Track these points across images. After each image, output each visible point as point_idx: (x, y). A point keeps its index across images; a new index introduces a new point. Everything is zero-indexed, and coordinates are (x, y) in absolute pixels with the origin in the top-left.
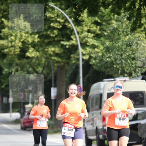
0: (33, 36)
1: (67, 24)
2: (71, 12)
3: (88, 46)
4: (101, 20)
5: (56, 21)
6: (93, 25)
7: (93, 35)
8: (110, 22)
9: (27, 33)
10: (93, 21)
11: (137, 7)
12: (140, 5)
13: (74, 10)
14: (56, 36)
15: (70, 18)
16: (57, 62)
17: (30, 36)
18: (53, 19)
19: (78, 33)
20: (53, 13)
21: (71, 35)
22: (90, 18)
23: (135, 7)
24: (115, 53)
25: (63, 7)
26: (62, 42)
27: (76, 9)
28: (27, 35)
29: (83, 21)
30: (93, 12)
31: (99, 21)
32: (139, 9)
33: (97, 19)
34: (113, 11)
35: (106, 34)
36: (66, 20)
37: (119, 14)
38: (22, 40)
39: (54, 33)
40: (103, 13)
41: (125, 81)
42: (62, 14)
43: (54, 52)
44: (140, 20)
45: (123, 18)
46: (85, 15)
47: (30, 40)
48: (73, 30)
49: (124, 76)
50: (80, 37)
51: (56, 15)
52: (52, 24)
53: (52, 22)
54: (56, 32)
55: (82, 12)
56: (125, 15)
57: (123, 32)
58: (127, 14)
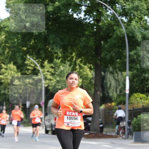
0: (18, 73)
1: (36, 67)
2: (39, 61)
3: (47, 79)
4: (55, 66)
5: (30, 66)
6: (50, 68)
7: (50, 74)
8: (59, 67)
9: (15, 71)
10: (50, 66)
11: (74, 60)
12: (76, 59)
13: (40, 60)
14: (30, 74)
15: (38, 64)
17: (16, 74)
18: (29, 65)
19: (42, 72)
20: (29, 61)
21: (38, 73)
22: (49, 64)
24: (62, 83)
25: (34, 58)
28: (14, 73)
29: (45, 66)
30: (51, 61)
31: (54, 66)
32: (75, 61)
33: (52, 65)
34: (62, 62)
35: (57, 73)
36: (36, 65)
37: (65, 63)
38: (11, 76)
40: (56, 62)
42: (33, 62)
44: (76, 67)
45: (66, 65)
46: (46, 63)
47: (16, 75)
48: (39, 71)
50: (43, 75)
51: (30, 62)
52: (28, 67)
54: (30, 71)
55: (45, 61)
57: (66, 72)
58: (68, 63)
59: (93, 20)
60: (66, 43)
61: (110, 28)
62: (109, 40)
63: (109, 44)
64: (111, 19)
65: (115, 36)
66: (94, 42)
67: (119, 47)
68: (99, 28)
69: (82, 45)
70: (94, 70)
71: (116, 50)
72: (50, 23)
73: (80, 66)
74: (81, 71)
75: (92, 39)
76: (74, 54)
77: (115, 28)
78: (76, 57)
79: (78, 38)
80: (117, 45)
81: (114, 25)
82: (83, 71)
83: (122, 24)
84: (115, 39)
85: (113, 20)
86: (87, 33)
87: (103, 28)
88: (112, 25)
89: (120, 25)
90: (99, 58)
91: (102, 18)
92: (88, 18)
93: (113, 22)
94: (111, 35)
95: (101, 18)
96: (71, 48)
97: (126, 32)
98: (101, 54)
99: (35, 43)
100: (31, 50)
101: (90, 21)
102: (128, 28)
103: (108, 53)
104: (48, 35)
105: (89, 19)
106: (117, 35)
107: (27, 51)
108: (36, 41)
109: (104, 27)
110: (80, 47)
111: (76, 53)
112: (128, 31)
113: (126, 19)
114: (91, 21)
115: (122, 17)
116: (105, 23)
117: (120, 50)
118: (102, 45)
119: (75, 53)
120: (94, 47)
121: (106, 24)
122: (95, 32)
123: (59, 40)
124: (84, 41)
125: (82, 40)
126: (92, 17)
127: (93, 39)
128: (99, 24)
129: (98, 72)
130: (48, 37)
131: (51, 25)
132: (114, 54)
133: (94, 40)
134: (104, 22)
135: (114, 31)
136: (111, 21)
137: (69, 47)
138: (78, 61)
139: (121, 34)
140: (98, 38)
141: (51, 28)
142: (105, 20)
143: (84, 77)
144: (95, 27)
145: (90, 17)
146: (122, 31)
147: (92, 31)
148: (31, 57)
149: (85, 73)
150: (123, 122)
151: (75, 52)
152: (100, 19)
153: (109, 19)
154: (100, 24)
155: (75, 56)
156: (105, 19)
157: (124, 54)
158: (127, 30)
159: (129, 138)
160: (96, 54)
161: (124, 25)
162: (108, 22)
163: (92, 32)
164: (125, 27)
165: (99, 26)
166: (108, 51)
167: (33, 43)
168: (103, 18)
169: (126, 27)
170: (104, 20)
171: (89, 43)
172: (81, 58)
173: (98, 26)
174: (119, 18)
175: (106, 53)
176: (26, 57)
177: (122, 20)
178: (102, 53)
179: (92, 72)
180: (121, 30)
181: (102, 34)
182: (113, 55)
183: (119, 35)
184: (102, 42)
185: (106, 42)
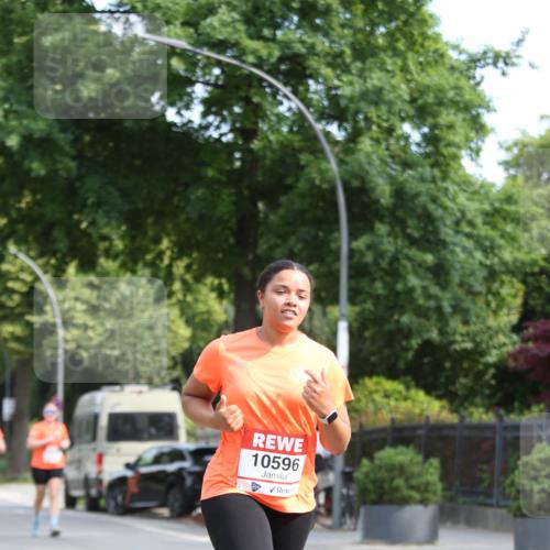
2: (47, 263)
11: (166, 261)
12: (173, 259)
13: (53, 261)
14: (18, 305)
15: (45, 272)
16: (18, 352)
18: (13, 276)
20: (14, 265)
22: (80, 277)
23: (162, 260)
25: (32, 253)
26: (29, 318)
27: (57, 259)
30: (87, 265)
32: (170, 266)
34: (124, 266)
36: (37, 279)
37: (134, 272)
39: (12, 300)
41: (140, 392)
42: (29, 267)
43: (12, 334)
44: (171, 285)
46: (71, 269)
49: (138, 383)
51: (18, 268)
52: (11, 284)
53: (11, 279)
54: (16, 298)
55: (67, 264)
56: (144, 272)
58: (147, 272)
59: (231, 131)
60: (140, 205)
61: (289, 160)
62: (283, 199)
63: (282, 211)
64: (291, 131)
65: (302, 185)
66: (235, 203)
67: (317, 223)
68: (251, 158)
69: (193, 212)
70: (232, 296)
71: (305, 231)
72: (87, 138)
73: (184, 282)
74: (189, 298)
75: (227, 195)
76: (165, 244)
77: (304, 158)
78: (173, 252)
79: (180, 189)
80: (309, 216)
81: (301, 150)
82: (196, 300)
83: (327, 148)
84: (303, 196)
85: (297, 133)
86: (210, 173)
87: (264, 157)
88: (293, 149)
89: (322, 151)
90: (251, 257)
91: (260, 125)
92: (216, 123)
93: (300, 141)
94: (289, 181)
95: (256, 123)
96: (155, 223)
97: (340, 172)
98: (255, 244)
99: (37, 203)
100: (20, 227)
101: (221, 135)
102: (348, 159)
103: (279, 242)
104: (80, 178)
105: (218, 127)
106: (311, 182)
107: (7, 231)
108: (39, 197)
109: (269, 154)
110: (188, 219)
111: (173, 238)
112: (347, 171)
113: (339, 130)
114: (225, 134)
115: (328, 123)
116: (270, 141)
117: (321, 234)
118: (261, 215)
119: (171, 241)
120: (234, 221)
121: (275, 146)
122: (237, 170)
123: (116, 194)
124: (200, 200)
125: (193, 197)
126: (229, 123)
127: (230, 195)
128: (252, 146)
129: (245, 306)
130: (78, 184)
131: (92, 144)
132: (299, 246)
133: (233, 198)
134: (267, 137)
135: (302, 168)
136: (291, 136)
137: (150, 220)
138: (179, 267)
139: (323, 180)
140: (246, 192)
141: (89, 155)
142: (273, 132)
143: (197, 320)
144: (237, 155)
145: (221, 122)
146: (327, 170)
147: (228, 168)
148: (20, 250)
149: (201, 307)
150: (327, 474)
151: (168, 234)
152: (254, 127)
153: (285, 129)
154: (256, 145)
155: (168, 248)
156: (271, 128)
157: (333, 246)
158: (344, 167)
159: (346, 527)
160: (238, 242)
161: (332, 151)
162: (281, 138)
163: (228, 171)
164: (337, 156)
165: (251, 151)
166: (279, 237)
167: (27, 203)
168: (263, 126)
169: (342, 156)
170: (269, 133)
171: (215, 207)
172: (189, 256)
173: (247, 151)
174: (319, 127)
175: (272, 242)
176: (5, 248)
177: (328, 134)
178: (261, 241)
179: (225, 302)
180: (324, 165)
181: (260, 179)
182: (296, 250)
183: (317, 182)
184: (261, 206)
185: (273, 205)
